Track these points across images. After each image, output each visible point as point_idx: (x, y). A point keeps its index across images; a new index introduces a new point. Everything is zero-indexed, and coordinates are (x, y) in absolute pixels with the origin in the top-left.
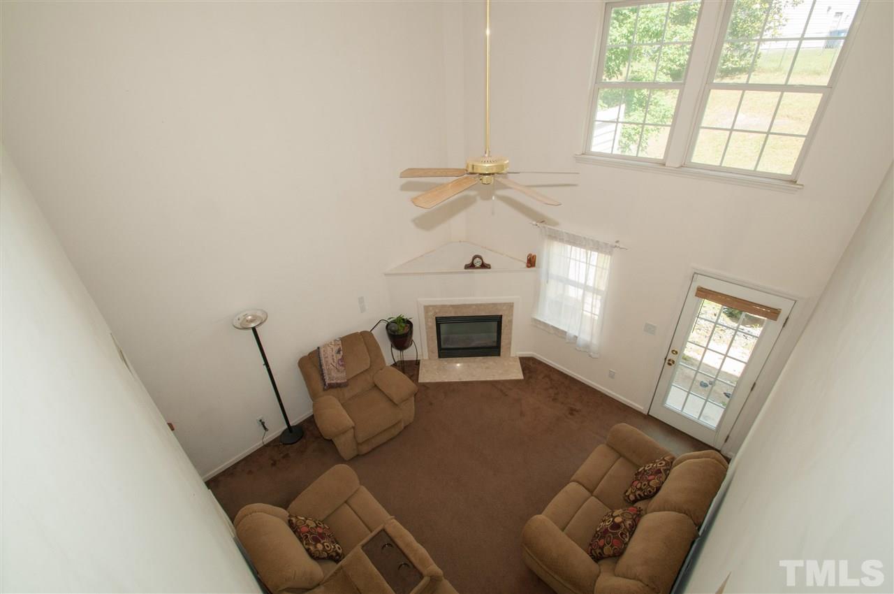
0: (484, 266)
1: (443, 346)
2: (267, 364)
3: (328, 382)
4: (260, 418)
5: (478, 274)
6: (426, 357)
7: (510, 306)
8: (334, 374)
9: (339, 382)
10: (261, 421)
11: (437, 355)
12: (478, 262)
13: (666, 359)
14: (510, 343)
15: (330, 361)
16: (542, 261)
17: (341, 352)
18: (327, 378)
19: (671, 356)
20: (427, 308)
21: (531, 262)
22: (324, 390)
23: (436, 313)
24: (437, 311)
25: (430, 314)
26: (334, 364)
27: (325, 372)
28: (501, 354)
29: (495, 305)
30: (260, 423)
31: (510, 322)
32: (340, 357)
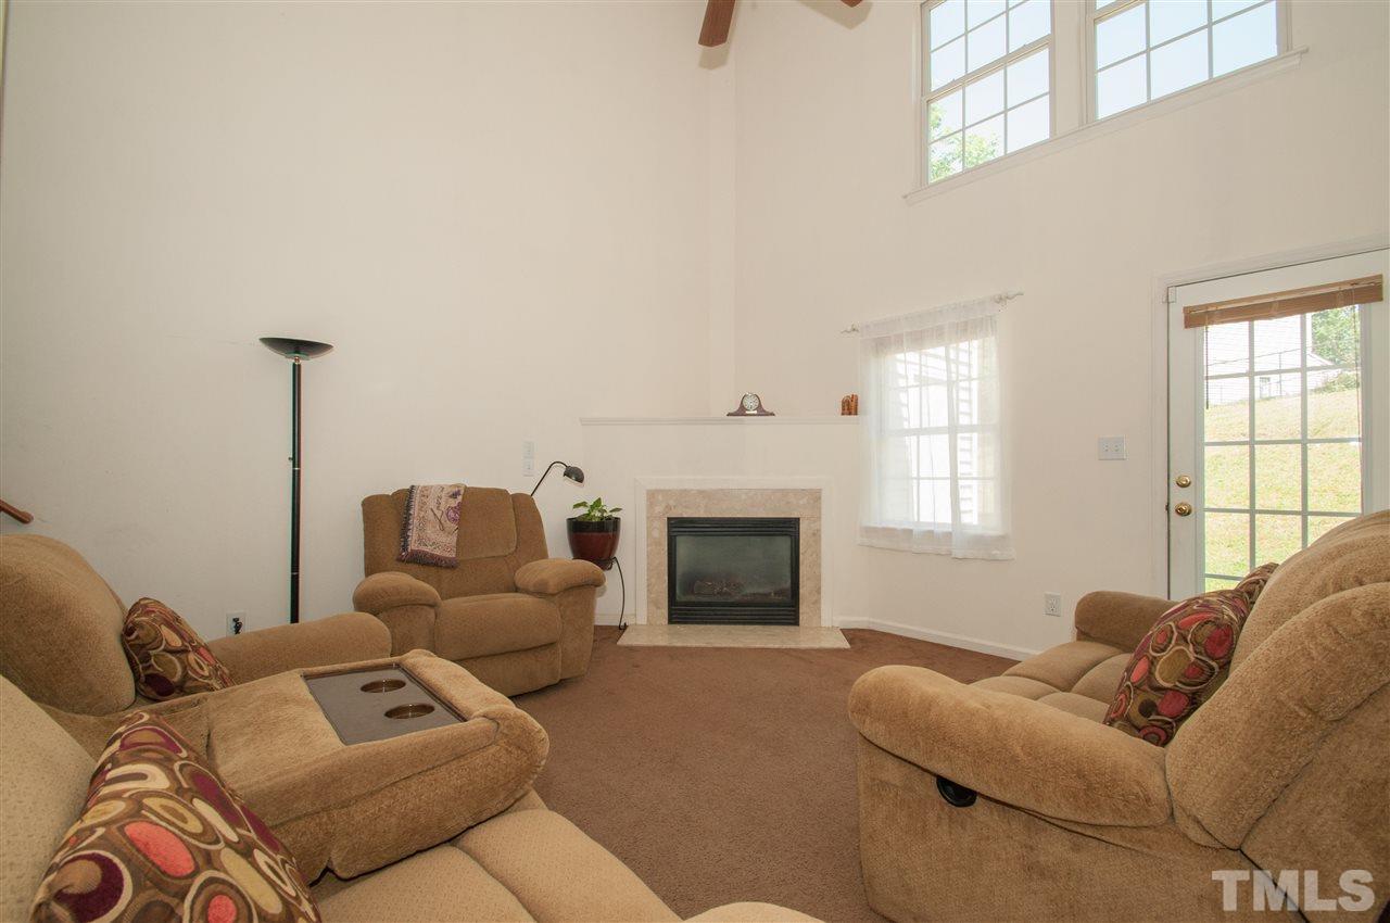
0: (761, 412)
1: (680, 596)
2: (296, 459)
3: (413, 546)
4: (236, 613)
5: (752, 426)
6: (642, 620)
7: (815, 497)
8: (431, 532)
9: (437, 552)
10: (236, 620)
11: (665, 611)
12: (750, 403)
13: (1168, 508)
14: (819, 591)
15: (432, 504)
16: (868, 404)
17: (460, 498)
18: (413, 535)
19: (1179, 497)
20: (652, 496)
21: (850, 407)
22: (400, 560)
23: (668, 507)
24: (672, 503)
25: (659, 509)
26: (439, 514)
27: (414, 522)
28: (802, 617)
29: (784, 492)
30: (234, 624)
31: (816, 534)
32: (454, 503)
